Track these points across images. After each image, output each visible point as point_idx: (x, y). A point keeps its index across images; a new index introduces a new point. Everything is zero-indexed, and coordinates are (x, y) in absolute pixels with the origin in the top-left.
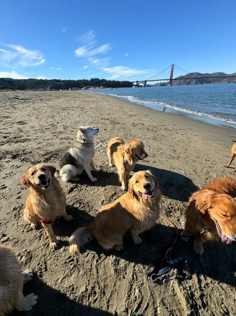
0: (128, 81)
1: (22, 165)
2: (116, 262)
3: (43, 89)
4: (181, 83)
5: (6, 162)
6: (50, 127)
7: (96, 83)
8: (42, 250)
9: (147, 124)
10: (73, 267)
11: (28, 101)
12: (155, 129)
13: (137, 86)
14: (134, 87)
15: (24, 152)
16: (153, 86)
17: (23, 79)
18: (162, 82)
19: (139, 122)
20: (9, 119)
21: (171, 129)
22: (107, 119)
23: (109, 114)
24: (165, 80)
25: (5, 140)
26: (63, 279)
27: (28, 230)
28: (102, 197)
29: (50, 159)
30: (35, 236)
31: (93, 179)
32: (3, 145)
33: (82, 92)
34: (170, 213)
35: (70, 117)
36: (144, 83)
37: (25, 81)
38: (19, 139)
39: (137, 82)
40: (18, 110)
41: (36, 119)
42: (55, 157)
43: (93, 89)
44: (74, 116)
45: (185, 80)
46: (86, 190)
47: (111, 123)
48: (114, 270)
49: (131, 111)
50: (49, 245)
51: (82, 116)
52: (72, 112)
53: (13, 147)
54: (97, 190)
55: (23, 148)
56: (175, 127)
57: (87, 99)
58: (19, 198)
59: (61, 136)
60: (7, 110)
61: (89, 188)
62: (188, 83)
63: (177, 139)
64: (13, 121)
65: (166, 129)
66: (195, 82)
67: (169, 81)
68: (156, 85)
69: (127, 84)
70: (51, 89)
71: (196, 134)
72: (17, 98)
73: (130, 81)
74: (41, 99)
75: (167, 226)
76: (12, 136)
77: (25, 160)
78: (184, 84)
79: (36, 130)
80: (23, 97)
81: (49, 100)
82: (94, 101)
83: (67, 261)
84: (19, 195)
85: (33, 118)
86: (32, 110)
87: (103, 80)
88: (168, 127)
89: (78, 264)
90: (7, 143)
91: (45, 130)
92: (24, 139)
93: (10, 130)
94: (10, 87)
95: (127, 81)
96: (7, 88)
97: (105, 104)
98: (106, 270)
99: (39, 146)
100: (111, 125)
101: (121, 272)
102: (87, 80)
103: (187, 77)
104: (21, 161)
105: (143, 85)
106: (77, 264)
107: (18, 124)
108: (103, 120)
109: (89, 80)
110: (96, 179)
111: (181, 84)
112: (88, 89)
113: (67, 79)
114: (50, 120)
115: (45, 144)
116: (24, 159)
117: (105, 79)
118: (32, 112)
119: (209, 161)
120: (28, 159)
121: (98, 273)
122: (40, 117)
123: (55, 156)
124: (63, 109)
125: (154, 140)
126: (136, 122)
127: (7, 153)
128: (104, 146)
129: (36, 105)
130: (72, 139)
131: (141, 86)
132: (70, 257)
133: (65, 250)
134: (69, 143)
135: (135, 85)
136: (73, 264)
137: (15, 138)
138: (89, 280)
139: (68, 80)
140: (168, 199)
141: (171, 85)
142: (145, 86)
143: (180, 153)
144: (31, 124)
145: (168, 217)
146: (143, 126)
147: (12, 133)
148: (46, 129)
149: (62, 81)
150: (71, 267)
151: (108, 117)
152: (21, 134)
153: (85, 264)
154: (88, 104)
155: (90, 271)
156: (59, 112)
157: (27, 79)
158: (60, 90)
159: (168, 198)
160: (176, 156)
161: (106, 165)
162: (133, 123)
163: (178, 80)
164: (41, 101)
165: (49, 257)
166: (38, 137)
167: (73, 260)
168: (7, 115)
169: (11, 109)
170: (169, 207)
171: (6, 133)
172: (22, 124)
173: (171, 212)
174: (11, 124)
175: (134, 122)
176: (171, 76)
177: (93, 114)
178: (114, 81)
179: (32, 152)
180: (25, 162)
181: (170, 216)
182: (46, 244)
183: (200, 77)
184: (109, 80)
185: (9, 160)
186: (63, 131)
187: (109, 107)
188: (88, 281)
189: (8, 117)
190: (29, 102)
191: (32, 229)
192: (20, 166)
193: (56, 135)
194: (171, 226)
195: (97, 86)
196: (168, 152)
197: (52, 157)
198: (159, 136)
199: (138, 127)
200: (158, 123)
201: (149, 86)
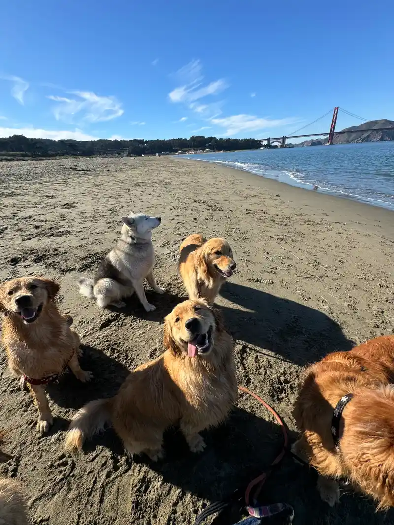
0: (253, 140)
1: (46, 273)
2: (141, 486)
3: (117, 155)
4: (350, 140)
5: (25, 266)
6: (108, 213)
7: (200, 144)
8: (22, 432)
9: (273, 211)
10: (62, 479)
11: (89, 173)
12: (287, 221)
13: (269, 146)
14: (262, 148)
15: (55, 252)
16: (297, 145)
18: (315, 138)
19: (259, 207)
20: (54, 200)
21: (317, 221)
22: (204, 202)
23: (209, 194)
24: (322, 134)
25: (35, 232)
26: (36, 500)
27: (14, 390)
28: (155, 343)
29: (91, 266)
30: (21, 403)
31: (149, 307)
32: (30, 239)
33: (176, 157)
34: (281, 392)
35: (144, 197)
36: (281, 141)
37: (92, 143)
38: (55, 231)
39: (269, 140)
40: (70, 186)
41: (92, 200)
43: (193, 153)
44: (150, 197)
45: (359, 134)
46: (131, 326)
47: (209, 208)
48: (133, 503)
49: (248, 189)
50: (36, 423)
51: (162, 196)
53: (43, 243)
54: (150, 328)
55: (55, 246)
56: (327, 219)
62: (367, 139)
63: (326, 241)
64: (58, 203)
65: (309, 221)
66: (379, 138)
67: (328, 136)
68: (303, 144)
69: (252, 144)
70: (129, 155)
71: (367, 233)
72: (76, 169)
73: (256, 139)
74: (108, 170)
75: (267, 420)
76: (47, 226)
77: (53, 266)
79: (86, 218)
80: (84, 167)
81: (121, 171)
83: (56, 464)
85: (88, 199)
86: (91, 186)
87: (211, 138)
88: (313, 218)
89: (72, 474)
90: (37, 236)
91: (99, 219)
92: (63, 232)
93: (48, 217)
94: (72, 152)
95: (252, 138)
96: (68, 155)
97: (207, 178)
98: (120, 500)
99: (83, 243)
100: (209, 211)
101: (145, 511)
102: (185, 139)
103: (364, 128)
104: (46, 267)
105: (280, 144)
106: (70, 474)
107: (63, 208)
108: (196, 204)
109: (188, 139)
111: (352, 141)
112: (185, 153)
114: (112, 201)
115: (91, 240)
116: (51, 263)
117: (213, 137)
118: (89, 190)
119: (387, 287)
120: (57, 264)
121: (102, 501)
122: (99, 196)
123: (100, 261)
124: (138, 185)
125: (279, 241)
126: (253, 208)
127: (32, 252)
129: (99, 179)
131: (276, 147)
132: (63, 456)
133: (60, 441)
135: (265, 146)
136: (63, 473)
137: (50, 229)
138: (80, 515)
139: (155, 141)
140: (283, 362)
141: (332, 143)
142: (282, 146)
143: (328, 267)
144: (81, 208)
145: (274, 401)
146: (264, 215)
147: (49, 221)
148: (100, 216)
149: (147, 142)
150: (58, 477)
151: (206, 198)
152: (62, 223)
153: (85, 477)
155: (89, 495)
156: (129, 190)
157: (96, 140)
158: (143, 156)
159: (282, 360)
160: (317, 274)
161: (178, 283)
162: (247, 210)
163: (346, 134)
164: (108, 172)
165: (28, 450)
166: (84, 229)
167: (65, 464)
168: (53, 193)
169: (61, 184)
170: (279, 380)
171: (40, 222)
172: (68, 208)
173: (282, 390)
174: (53, 207)
175: (249, 207)
176: (333, 126)
177: (183, 193)
179: (66, 253)
181: (279, 399)
182: (32, 421)
183: (390, 127)
184: (220, 139)
185: (29, 264)
187: (212, 181)
188: (77, 517)
189: (52, 197)
190: (90, 175)
193: (112, 225)
194: (276, 422)
195: (200, 148)
196: (304, 266)
197: (94, 262)
198: (292, 234)
199: (256, 217)
200: (295, 209)
201: (291, 146)
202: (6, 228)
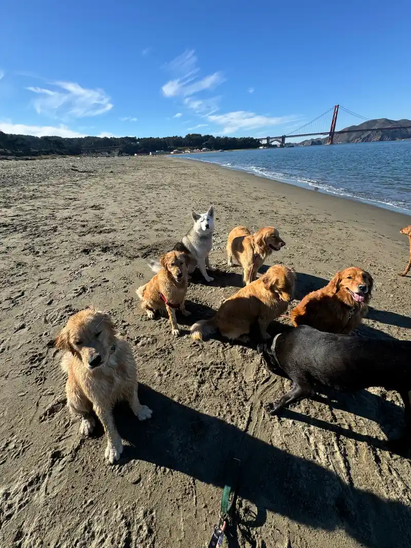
0: (252, 138)
1: (118, 260)
3: (107, 153)
4: (351, 139)
5: (97, 255)
6: (137, 214)
7: (196, 142)
8: (165, 335)
9: (282, 212)
10: (200, 350)
11: (93, 174)
12: (295, 221)
13: (268, 145)
14: (261, 148)
15: (114, 245)
16: (297, 145)
17: (77, 137)
18: (315, 137)
19: (269, 208)
20: (79, 202)
21: (322, 220)
22: (219, 204)
23: (220, 196)
24: (322, 134)
25: (84, 229)
29: (149, 255)
31: (209, 279)
32: (85, 235)
35: (162, 199)
36: (281, 140)
37: (80, 140)
38: (101, 229)
39: (268, 139)
40: (84, 189)
41: (114, 202)
42: (155, 253)
43: (189, 152)
44: (167, 199)
45: (360, 133)
46: (201, 289)
47: (226, 209)
49: (255, 191)
51: (179, 199)
52: (163, 193)
53: (98, 238)
54: (215, 290)
55: (110, 241)
56: (329, 218)
57: (181, 171)
58: (126, 292)
59: (156, 227)
60: (70, 189)
61: (204, 287)
62: (366, 140)
63: (330, 235)
64: (85, 205)
65: (315, 220)
66: (379, 138)
67: (328, 135)
68: (303, 143)
69: (250, 144)
70: (120, 154)
71: (363, 229)
72: (77, 170)
74: (111, 172)
76: (91, 225)
77: (119, 254)
78: (358, 141)
79: (120, 218)
81: (124, 172)
82: (194, 174)
83: (193, 346)
84: (126, 289)
85: (110, 201)
86: (104, 189)
87: (208, 137)
88: (318, 218)
90: (89, 233)
91: (132, 219)
92: (108, 230)
93: (87, 217)
94: (58, 150)
95: (251, 137)
97: (213, 180)
98: (233, 355)
99: (130, 238)
100: (226, 212)
101: (248, 358)
102: (180, 137)
103: (365, 128)
104: (115, 255)
105: (279, 144)
106: (203, 348)
107: (93, 210)
109: (184, 137)
110: (213, 279)
111: (353, 140)
112: (181, 153)
113: (148, 136)
114: (134, 203)
115: (137, 236)
116: (117, 253)
117: (210, 135)
118: (105, 192)
120: (122, 253)
122: (119, 199)
123: (155, 251)
124: (150, 188)
125: (292, 236)
126: (265, 209)
127: (94, 245)
128: (218, 242)
130: (172, 231)
131: (275, 146)
132: (195, 343)
134: (169, 236)
135: (264, 145)
136: (199, 348)
137: (96, 227)
139: (148, 139)
141: (332, 143)
142: (282, 146)
143: (332, 253)
144: (110, 209)
146: (275, 215)
147: (90, 221)
148: (132, 216)
149: (139, 140)
150: (197, 350)
151: (219, 200)
152: (102, 222)
153: (211, 349)
154: (184, 180)
155: (217, 354)
156: (143, 192)
157: (83, 137)
158: (136, 155)
160: (325, 258)
161: (223, 265)
162: (259, 211)
163: (346, 134)
164: (111, 174)
166: (126, 228)
167: (198, 345)
168: (72, 195)
169: (74, 187)
171: (81, 221)
172: (98, 209)
174: (83, 209)
175: (262, 209)
176: (333, 125)
177: (196, 195)
178: (226, 138)
179: (123, 245)
180: (120, 257)
183: (390, 126)
184: (218, 137)
185: (99, 253)
186: (158, 219)
187: (219, 184)
189: (75, 199)
190: (95, 177)
191: (149, 319)
192: (115, 261)
193: (148, 224)
195: (197, 147)
196: (314, 253)
197: (151, 252)
198: (302, 230)
199: (269, 216)
200: (301, 210)
201: (290, 145)
202: (56, 227)
